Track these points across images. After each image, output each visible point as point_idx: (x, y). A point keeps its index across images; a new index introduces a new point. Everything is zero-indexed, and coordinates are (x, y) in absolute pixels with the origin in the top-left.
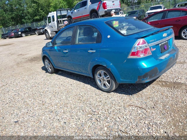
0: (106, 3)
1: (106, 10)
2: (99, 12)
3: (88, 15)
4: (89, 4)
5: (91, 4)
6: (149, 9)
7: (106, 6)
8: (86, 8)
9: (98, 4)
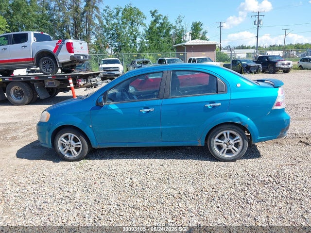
0: (72, 43)
1: (72, 54)
2: (58, 57)
3: (32, 59)
4: (33, 41)
5: (36, 40)
6: (102, 62)
7: (73, 48)
8: (25, 47)
9: (57, 44)
